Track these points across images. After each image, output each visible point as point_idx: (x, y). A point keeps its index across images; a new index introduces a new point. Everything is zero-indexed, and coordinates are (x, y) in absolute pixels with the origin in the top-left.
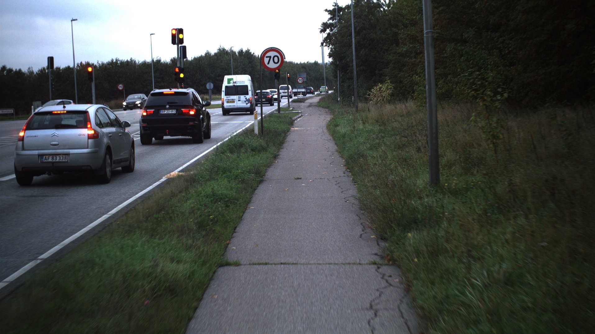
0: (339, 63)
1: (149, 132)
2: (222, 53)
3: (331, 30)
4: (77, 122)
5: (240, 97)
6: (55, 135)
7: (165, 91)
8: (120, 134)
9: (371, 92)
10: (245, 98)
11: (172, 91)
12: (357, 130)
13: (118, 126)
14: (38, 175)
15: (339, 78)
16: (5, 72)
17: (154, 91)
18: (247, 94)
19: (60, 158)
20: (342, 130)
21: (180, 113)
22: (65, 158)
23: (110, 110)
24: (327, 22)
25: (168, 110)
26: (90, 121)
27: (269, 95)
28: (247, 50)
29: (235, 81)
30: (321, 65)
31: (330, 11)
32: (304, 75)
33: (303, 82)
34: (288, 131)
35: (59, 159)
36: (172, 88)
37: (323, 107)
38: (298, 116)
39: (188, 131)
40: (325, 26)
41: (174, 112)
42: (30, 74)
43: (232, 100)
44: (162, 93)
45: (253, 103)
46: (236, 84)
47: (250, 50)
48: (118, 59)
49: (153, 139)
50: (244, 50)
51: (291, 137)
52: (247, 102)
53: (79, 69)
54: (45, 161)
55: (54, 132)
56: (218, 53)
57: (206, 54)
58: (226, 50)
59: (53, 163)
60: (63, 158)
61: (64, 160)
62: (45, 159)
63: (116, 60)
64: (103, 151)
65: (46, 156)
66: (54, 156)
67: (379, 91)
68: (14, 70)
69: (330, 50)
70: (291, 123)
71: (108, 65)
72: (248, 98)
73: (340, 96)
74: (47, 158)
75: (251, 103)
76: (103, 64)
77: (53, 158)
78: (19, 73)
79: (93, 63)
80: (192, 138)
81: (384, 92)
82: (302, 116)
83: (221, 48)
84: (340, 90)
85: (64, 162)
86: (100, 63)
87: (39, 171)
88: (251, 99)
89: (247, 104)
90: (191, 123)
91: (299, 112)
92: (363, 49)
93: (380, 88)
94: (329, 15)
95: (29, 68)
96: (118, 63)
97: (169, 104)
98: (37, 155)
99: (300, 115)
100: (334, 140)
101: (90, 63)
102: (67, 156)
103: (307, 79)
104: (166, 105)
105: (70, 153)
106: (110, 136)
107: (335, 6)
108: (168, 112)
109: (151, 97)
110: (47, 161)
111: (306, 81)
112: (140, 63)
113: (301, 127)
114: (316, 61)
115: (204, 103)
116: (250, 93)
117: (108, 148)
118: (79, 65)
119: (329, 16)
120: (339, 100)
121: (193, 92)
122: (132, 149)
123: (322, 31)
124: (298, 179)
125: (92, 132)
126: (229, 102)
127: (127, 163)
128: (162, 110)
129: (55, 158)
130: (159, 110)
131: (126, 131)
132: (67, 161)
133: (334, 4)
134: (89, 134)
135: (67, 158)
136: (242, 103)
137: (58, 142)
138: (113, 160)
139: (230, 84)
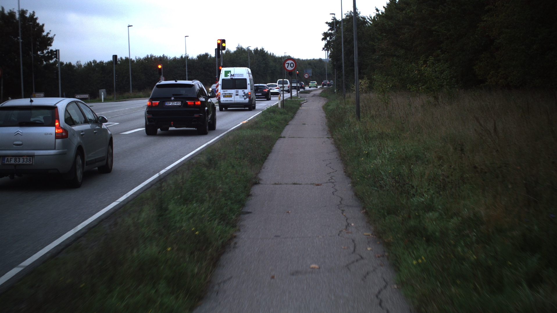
0: (335, 62)
1: (154, 123)
2: (240, 51)
3: (331, 38)
4: (45, 118)
5: (238, 91)
6: (18, 133)
7: (171, 83)
8: (94, 132)
10: (243, 92)
11: (177, 82)
12: (340, 107)
13: (94, 122)
15: (336, 75)
18: (246, 88)
20: (331, 107)
21: (184, 105)
22: (29, 160)
23: (85, 104)
24: (327, 32)
25: (173, 102)
26: (58, 119)
27: (266, 89)
29: (232, 73)
31: (330, 23)
32: (310, 71)
33: (309, 77)
34: (298, 109)
35: (23, 161)
36: (178, 80)
37: (323, 97)
38: (304, 102)
39: (193, 123)
40: (326, 35)
41: (179, 104)
43: (229, 95)
45: (251, 98)
46: (233, 77)
47: (264, 49)
49: (159, 130)
50: (259, 49)
52: (245, 97)
54: (7, 163)
55: (17, 131)
56: (237, 50)
58: (243, 48)
59: (15, 165)
61: (28, 163)
62: (6, 162)
64: (73, 152)
65: (7, 158)
66: (17, 158)
69: (329, 52)
70: (300, 105)
71: (143, 60)
72: (246, 93)
73: (336, 88)
74: (9, 160)
75: (250, 98)
77: (15, 160)
78: (68, 66)
80: (196, 129)
81: (363, 85)
83: (240, 47)
84: (336, 84)
85: (28, 165)
88: (249, 94)
89: (245, 99)
90: (196, 115)
93: (360, 83)
94: (329, 26)
96: (152, 60)
97: (174, 96)
99: (306, 101)
102: (31, 158)
103: (313, 74)
104: (171, 97)
105: (35, 154)
106: (83, 134)
107: (334, 20)
108: (173, 104)
109: (156, 88)
110: (9, 163)
111: (311, 76)
113: (306, 107)
114: (320, 59)
115: (209, 95)
116: (249, 87)
117: (80, 149)
119: (329, 28)
120: (335, 91)
121: (198, 84)
122: (110, 147)
123: (323, 39)
124: (304, 124)
125: (60, 131)
126: (226, 96)
127: (104, 163)
128: (167, 102)
129: (18, 160)
130: (164, 101)
131: (103, 127)
132: (32, 164)
133: (333, 18)
134: (57, 133)
135: (31, 160)
136: (240, 98)
137: (22, 141)
138: (86, 162)
139: (227, 77)
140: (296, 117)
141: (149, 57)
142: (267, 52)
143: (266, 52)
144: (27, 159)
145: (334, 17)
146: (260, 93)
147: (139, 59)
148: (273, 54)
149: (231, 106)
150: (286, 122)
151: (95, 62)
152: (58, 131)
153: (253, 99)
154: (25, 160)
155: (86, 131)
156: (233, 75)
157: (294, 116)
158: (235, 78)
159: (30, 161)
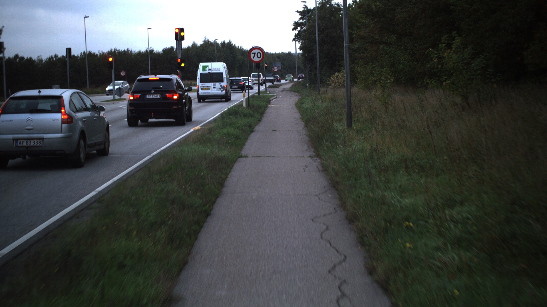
0: (307, 55)
1: (135, 115)
2: (207, 44)
3: (301, 28)
4: (51, 106)
5: (215, 84)
6: (29, 119)
7: (151, 77)
8: (94, 119)
9: (331, 79)
10: (220, 85)
11: (157, 77)
12: (316, 106)
13: (93, 111)
14: (14, 158)
15: (308, 68)
16: (18, 59)
17: (141, 77)
18: (223, 81)
19: (34, 143)
20: (305, 106)
21: (164, 98)
22: (39, 142)
23: (86, 94)
24: (298, 21)
25: (153, 95)
26: (64, 107)
27: (241, 83)
28: (229, 42)
29: (210, 68)
30: (294, 55)
31: (300, 12)
32: (279, 64)
33: (278, 70)
34: (266, 107)
36: (157, 75)
37: (294, 92)
38: (273, 98)
39: (172, 114)
40: (296, 25)
41: (159, 96)
42: (39, 61)
43: (207, 87)
44: (148, 79)
45: (228, 90)
46: (211, 72)
47: (231, 42)
48: (117, 49)
49: (139, 121)
50: (226, 42)
51: (268, 111)
52: (222, 89)
53: (83, 57)
54: (20, 145)
55: (29, 117)
56: (203, 44)
57: (193, 45)
58: (210, 41)
59: (27, 147)
60: (37, 143)
61: (38, 145)
62: (19, 144)
63: (115, 50)
64: (77, 136)
65: (20, 140)
66: (29, 141)
67: (336, 78)
68: (26, 58)
69: (300, 43)
70: (269, 102)
71: (107, 54)
72: (223, 86)
73: (308, 82)
74: (22, 143)
75: (226, 90)
76: (103, 53)
77: (27, 142)
78: (30, 61)
79: (94, 52)
80: (175, 120)
81: (340, 79)
82: (277, 97)
83: (206, 40)
84: (308, 77)
85: (38, 146)
86: (101, 52)
87: (14, 155)
88: (226, 86)
89: (222, 91)
90: (175, 107)
91: (274, 95)
92: (326, 45)
93: (337, 76)
94: (300, 15)
95: (39, 57)
96: (116, 53)
97: (154, 90)
98: (11, 139)
99: (275, 97)
100: (300, 112)
101: (92, 52)
102: (41, 141)
103: (281, 68)
104: (152, 90)
105: (45, 137)
106: (84, 120)
107: (305, 8)
108: (153, 96)
109: (137, 82)
110: (22, 145)
111: (280, 70)
112: (135, 52)
113: (276, 105)
114: (289, 52)
115: (186, 89)
116: (225, 80)
117: (83, 134)
118: (83, 54)
119: (300, 17)
120: (307, 85)
121: (176, 78)
122: (107, 133)
123: (293, 29)
124: (274, 131)
125: (66, 117)
126: (204, 89)
127: (102, 147)
128: (148, 95)
129: (29, 142)
130: (145, 94)
131: (101, 115)
132: (42, 146)
133: (304, 6)
134: (64, 119)
135: (41, 142)
136: (217, 90)
137: (32, 126)
138: (88, 145)
139: (205, 71)
140: (264, 119)
141: (113, 51)
142: (235, 45)
143: (233, 45)
144: (38, 142)
145: (305, 4)
146: (236, 86)
147: (102, 53)
148: (241, 47)
149: (209, 98)
150: (251, 129)
151: (56, 56)
152: (64, 117)
153: (229, 91)
154: (36, 142)
155: (87, 118)
156: (210, 69)
157: (261, 118)
158: (213, 72)
159: (40, 144)
